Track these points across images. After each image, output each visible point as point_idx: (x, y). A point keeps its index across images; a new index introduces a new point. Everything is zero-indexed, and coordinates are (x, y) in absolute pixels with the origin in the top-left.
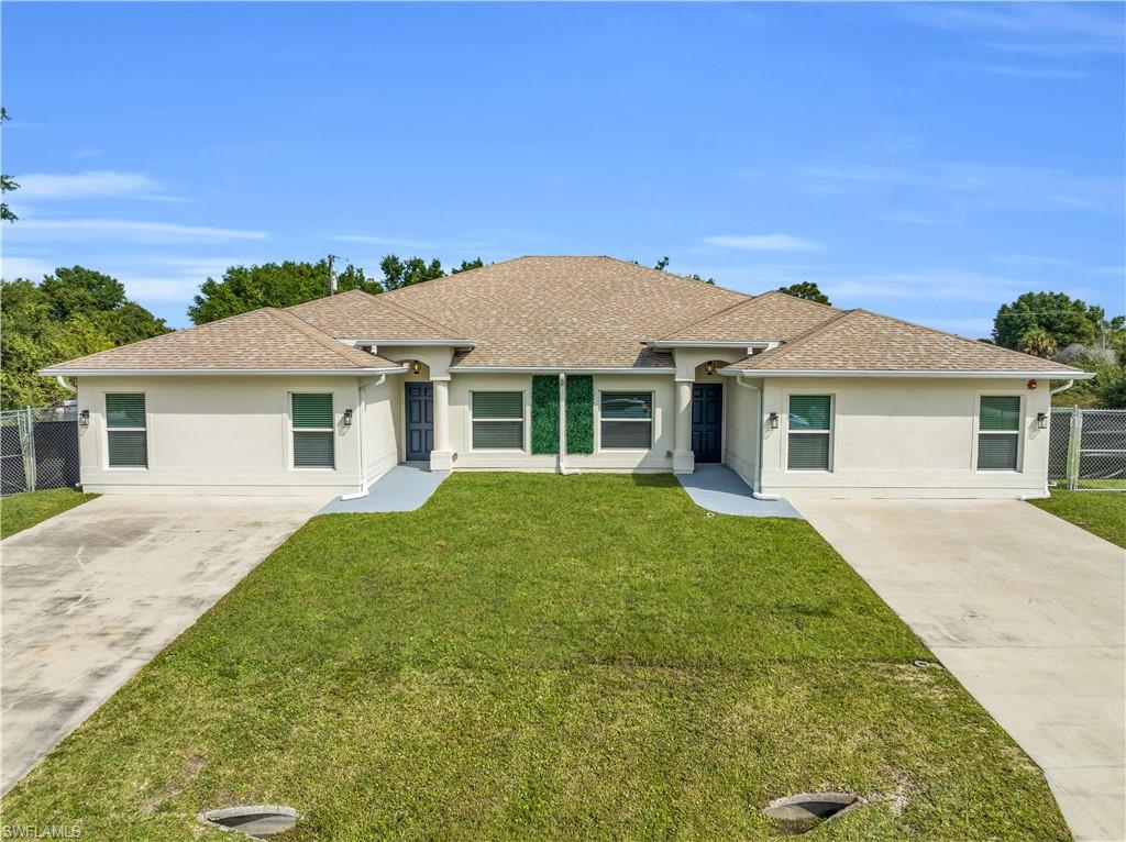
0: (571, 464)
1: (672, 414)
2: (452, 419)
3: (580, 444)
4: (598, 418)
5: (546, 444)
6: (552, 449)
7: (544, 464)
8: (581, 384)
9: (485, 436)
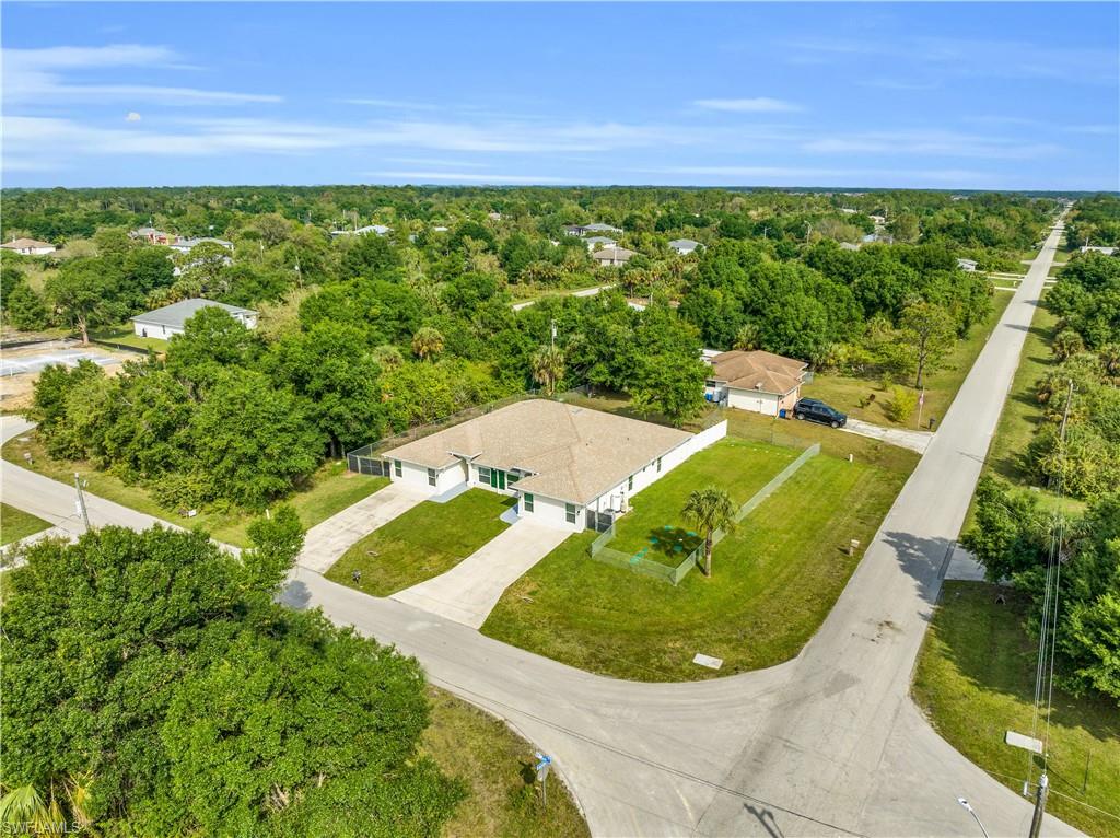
0: (501, 491)
2: (474, 474)
3: (502, 487)
4: (506, 480)
5: (495, 484)
6: (496, 487)
8: (501, 473)
9: (482, 479)
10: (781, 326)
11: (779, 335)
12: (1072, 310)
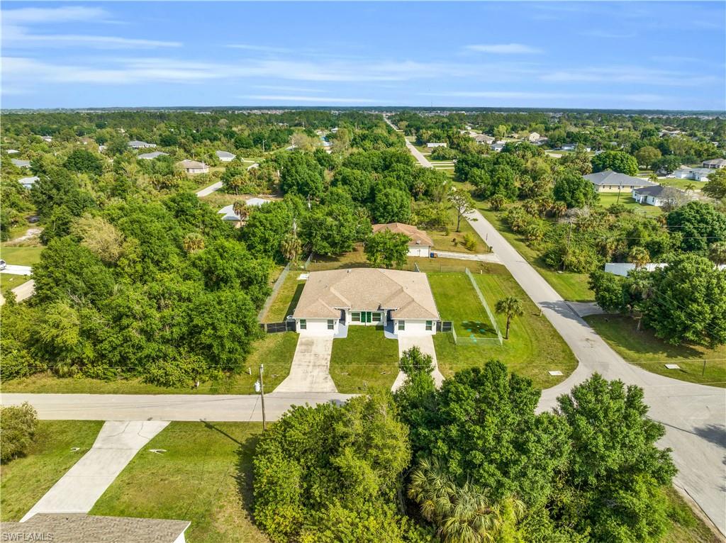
0: (368, 324)
1: (384, 317)
2: (349, 317)
3: (369, 321)
4: (372, 317)
5: (363, 321)
6: (364, 322)
7: (363, 324)
8: (369, 313)
9: (354, 319)
10: (389, 207)
11: (388, 212)
12: (482, 182)
